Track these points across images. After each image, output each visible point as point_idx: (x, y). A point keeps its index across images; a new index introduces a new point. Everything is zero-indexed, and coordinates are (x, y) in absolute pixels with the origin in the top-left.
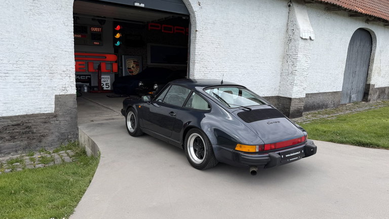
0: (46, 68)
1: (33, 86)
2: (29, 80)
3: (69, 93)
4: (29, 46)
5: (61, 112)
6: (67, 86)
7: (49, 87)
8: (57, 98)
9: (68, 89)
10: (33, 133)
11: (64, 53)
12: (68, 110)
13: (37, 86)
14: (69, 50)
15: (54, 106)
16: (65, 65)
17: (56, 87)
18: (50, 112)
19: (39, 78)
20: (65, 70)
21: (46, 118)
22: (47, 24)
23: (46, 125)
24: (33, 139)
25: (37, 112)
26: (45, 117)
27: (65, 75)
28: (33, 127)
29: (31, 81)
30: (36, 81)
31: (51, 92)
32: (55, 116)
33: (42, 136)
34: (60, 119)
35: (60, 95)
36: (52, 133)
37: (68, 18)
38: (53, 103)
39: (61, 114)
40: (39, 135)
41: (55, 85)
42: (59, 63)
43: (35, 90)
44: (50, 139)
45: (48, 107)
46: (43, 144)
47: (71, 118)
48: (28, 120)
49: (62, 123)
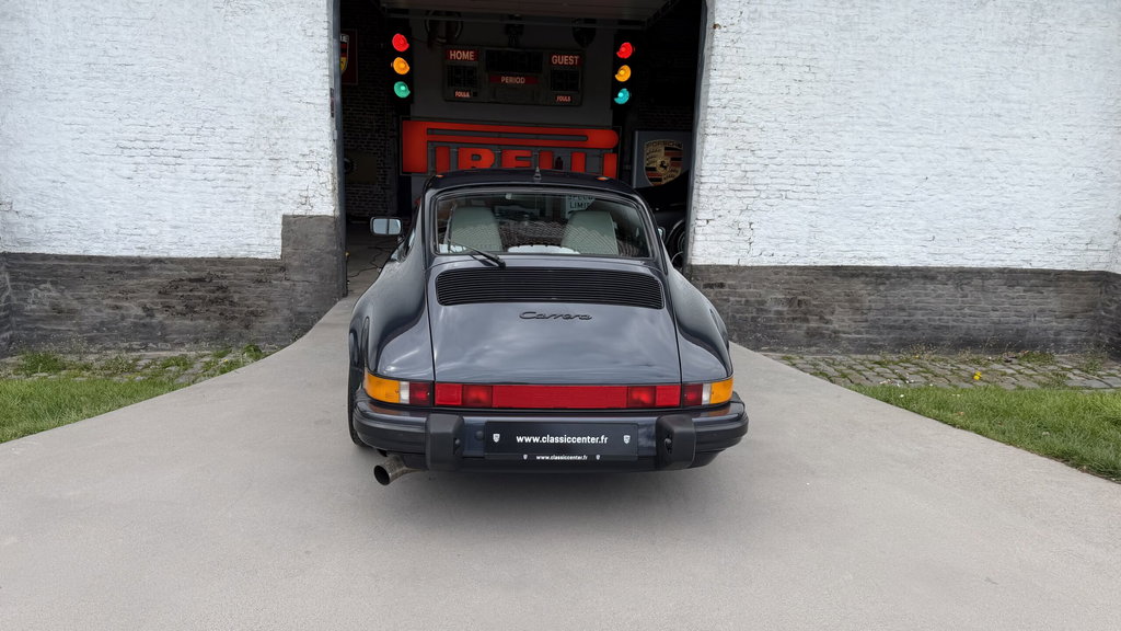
0: (262, 147)
1: (234, 190)
2: (224, 175)
3: (316, 212)
4: (225, 91)
5: (296, 260)
6: (311, 193)
7: (269, 195)
8: (289, 222)
9: (313, 201)
10: (232, 303)
11: (304, 106)
12: (316, 256)
13: (242, 190)
14: (317, 101)
15: (279, 242)
16: (306, 140)
17: (284, 195)
18: (270, 256)
19: (245, 170)
20: (306, 151)
21: (262, 271)
22: (264, 34)
23: (262, 288)
24: (233, 318)
25: (241, 254)
26: (259, 268)
27: (307, 166)
28: (232, 289)
29: (229, 176)
30: (239, 177)
31: (274, 206)
32: (283, 269)
33: (252, 313)
34: (295, 278)
35: (294, 216)
36: (276, 309)
37: (313, 16)
38: (278, 234)
39: (296, 263)
40: (246, 309)
41: (284, 191)
42: (291, 133)
43: (238, 198)
44: (271, 322)
45: (267, 244)
46: (253, 334)
47: (322, 277)
48: (222, 272)
49: (299, 288)
